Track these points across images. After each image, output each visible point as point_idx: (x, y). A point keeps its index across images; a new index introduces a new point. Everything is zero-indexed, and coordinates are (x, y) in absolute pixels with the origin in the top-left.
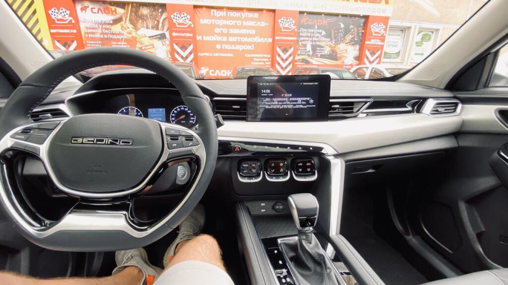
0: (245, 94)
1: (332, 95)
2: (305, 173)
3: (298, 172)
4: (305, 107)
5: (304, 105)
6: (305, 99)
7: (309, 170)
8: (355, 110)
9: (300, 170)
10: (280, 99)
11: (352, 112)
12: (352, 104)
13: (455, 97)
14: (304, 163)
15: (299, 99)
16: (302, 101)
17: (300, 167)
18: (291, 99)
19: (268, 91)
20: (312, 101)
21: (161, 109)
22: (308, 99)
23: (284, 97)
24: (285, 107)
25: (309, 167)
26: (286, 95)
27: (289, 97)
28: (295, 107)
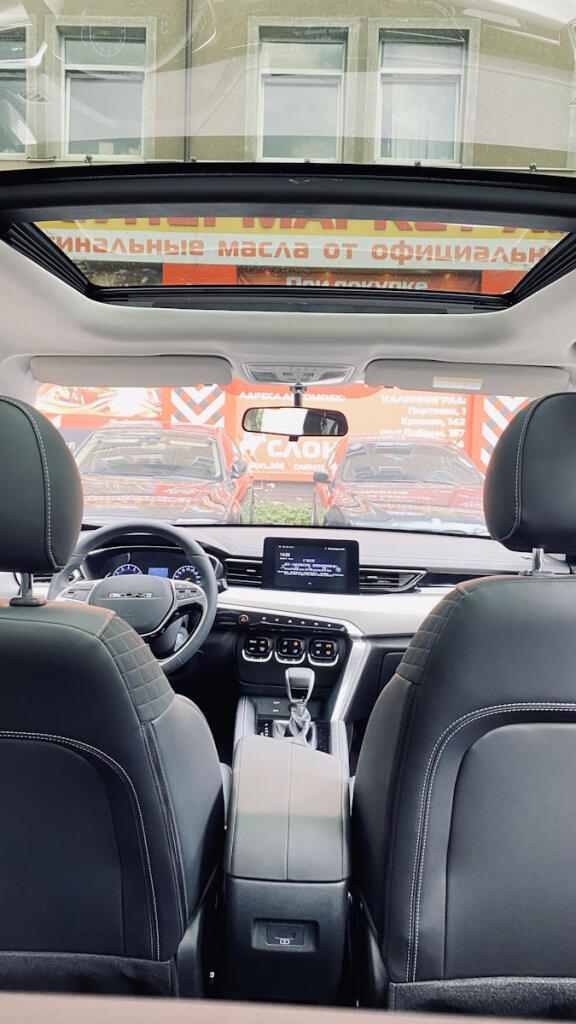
0: (261, 556)
1: (361, 563)
2: (323, 657)
3: (315, 654)
4: (332, 576)
5: (329, 573)
6: (330, 566)
7: (328, 653)
8: (400, 584)
9: (318, 652)
10: (301, 565)
11: (397, 586)
12: (397, 575)
14: (324, 644)
15: (324, 566)
16: (327, 568)
17: (318, 648)
18: (314, 565)
19: (288, 555)
20: (339, 570)
21: (163, 569)
22: (334, 566)
23: (306, 562)
24: (307, 574)
25: (328, 649)
26: (308, 560)
27: (311, 564)
28: (319, 575)
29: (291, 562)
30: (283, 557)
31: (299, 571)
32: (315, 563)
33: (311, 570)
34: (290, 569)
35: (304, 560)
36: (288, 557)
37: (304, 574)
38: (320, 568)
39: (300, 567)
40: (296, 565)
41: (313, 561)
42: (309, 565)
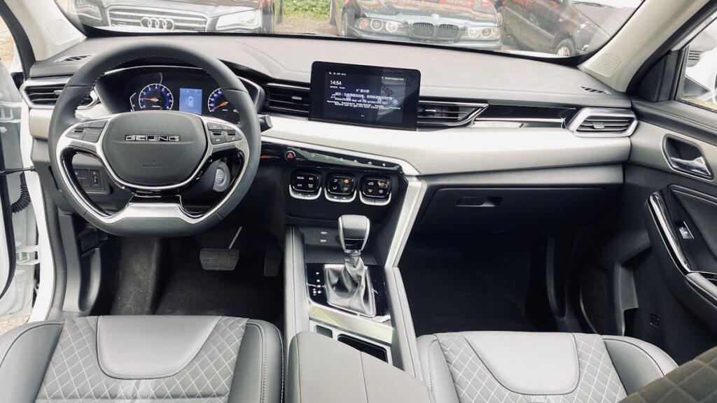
0: (308, 80)
2: (376, 195)
3: (367, 193)
4: (387, 108)
6: (386, 98)
7: (381, 192)
8: (460, 118)
9: (370, 191)
10: (354, 95)
11: (456, 121)
12: (457, 108)
14: (377, 183)
15: (379, 98)
16: (383, 100)
17: (371, 187)
18: (368, 97)
19: (339, 83)
20: (395, 102)
21: (196, 90)
22: (391, 98)
23: (359, 93)
24: (360, 105)
25: (381, 188)
26: (362, 91)
27: (365, 94)
28: (374, 107)
29: (342, 91)
30: (333, 85)
31: (351, 102)
32: (369, 94)
33: (365, 101)
34: (341, 99)
35: (357, 90)
36: (339, 86)
37: (356, 106)
38: (376, 100)
39: (352, 98)
40: (348, 95)
41: (368, 91)
42: (362, 96)
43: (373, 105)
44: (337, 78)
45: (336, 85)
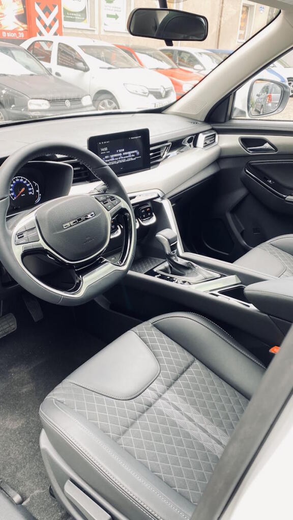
2: (147, 217)
3: (143, 218)
4: (135, 159)
5: (133, 157)
6: (133, 152)
7: (149, 214)
10: (116, 155)
13: (213, 129)
14: (145, 209)
15: (130, 153)
16: (132, 154)
17: (143, 213)
18: (124, 154)
19: (106, 149)
20: (138, 153)
22: (136, 151)
24: (120, 162)
26: (120, 151)
27: (122, 153)
28: (127, 160)
29: (109, 154)
30: (103, 151)
31: (115, 160)
32: (124, 152)
33: (122, 158)
34: (108, 160)
35: (117, 151)
36: (106, 151)
37: (117, 163)
38: (128, 155)
39: (115, 158)
40: (112, 156)
41: (123, 150)
42: (121, 154)
43: (126, 159)
44: (103, 146)
45: (104, 151)
